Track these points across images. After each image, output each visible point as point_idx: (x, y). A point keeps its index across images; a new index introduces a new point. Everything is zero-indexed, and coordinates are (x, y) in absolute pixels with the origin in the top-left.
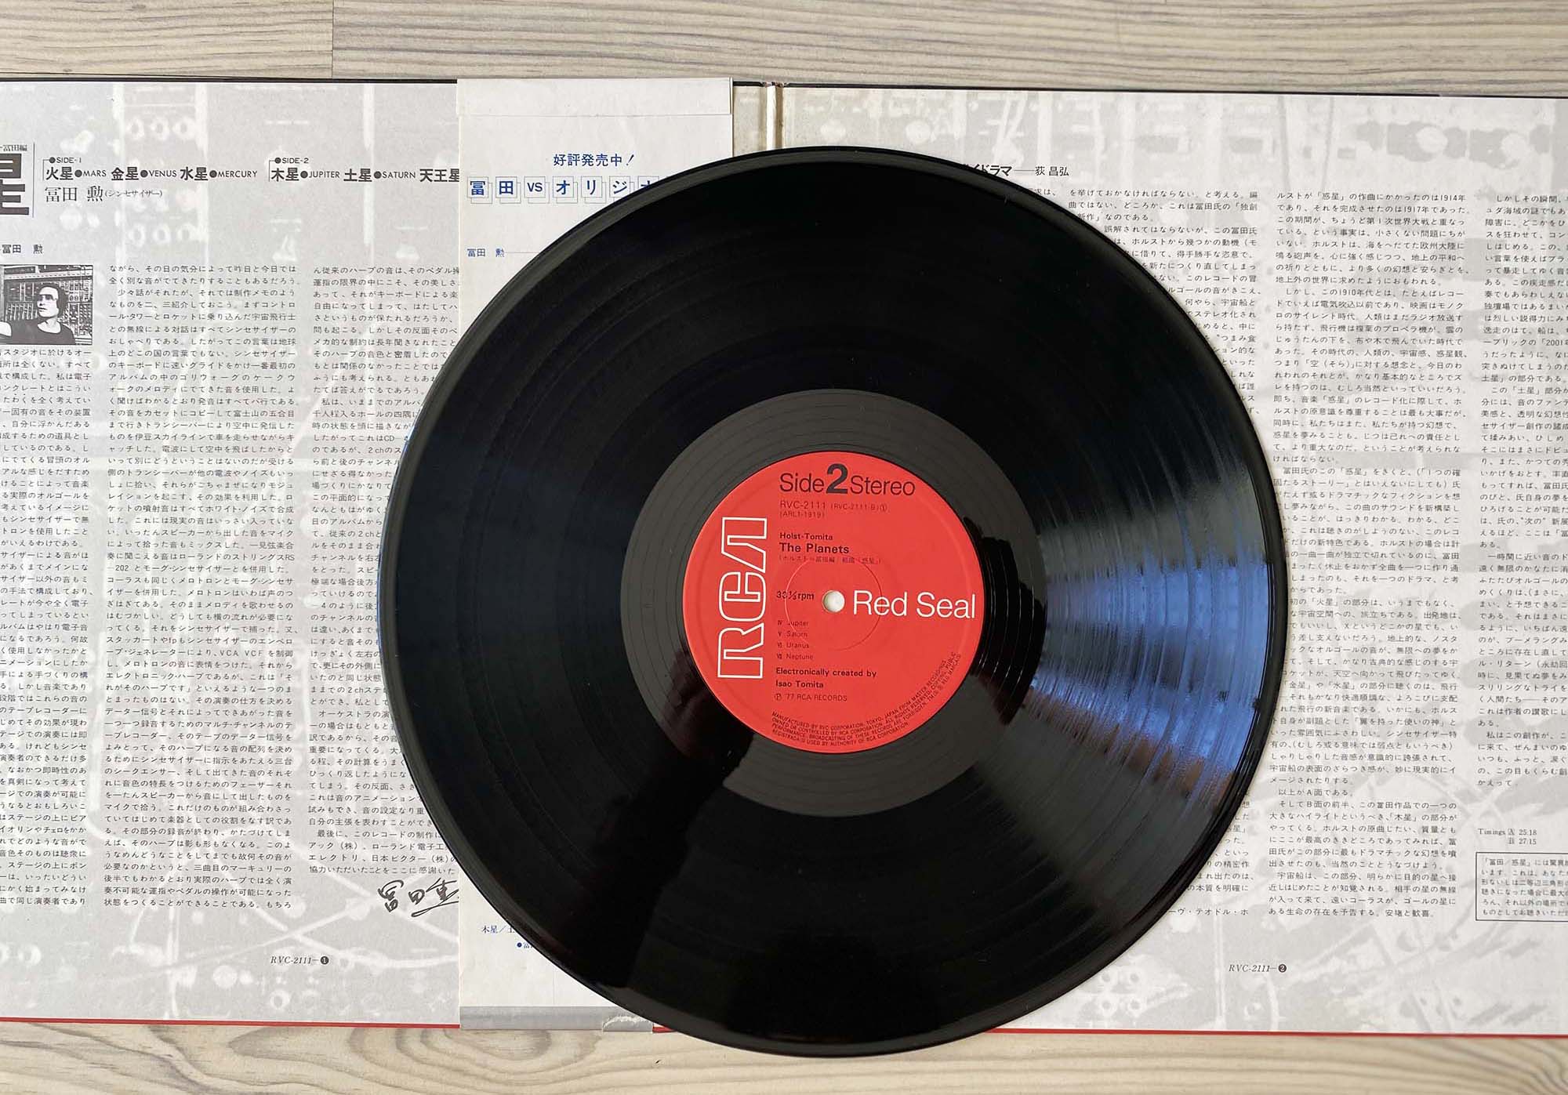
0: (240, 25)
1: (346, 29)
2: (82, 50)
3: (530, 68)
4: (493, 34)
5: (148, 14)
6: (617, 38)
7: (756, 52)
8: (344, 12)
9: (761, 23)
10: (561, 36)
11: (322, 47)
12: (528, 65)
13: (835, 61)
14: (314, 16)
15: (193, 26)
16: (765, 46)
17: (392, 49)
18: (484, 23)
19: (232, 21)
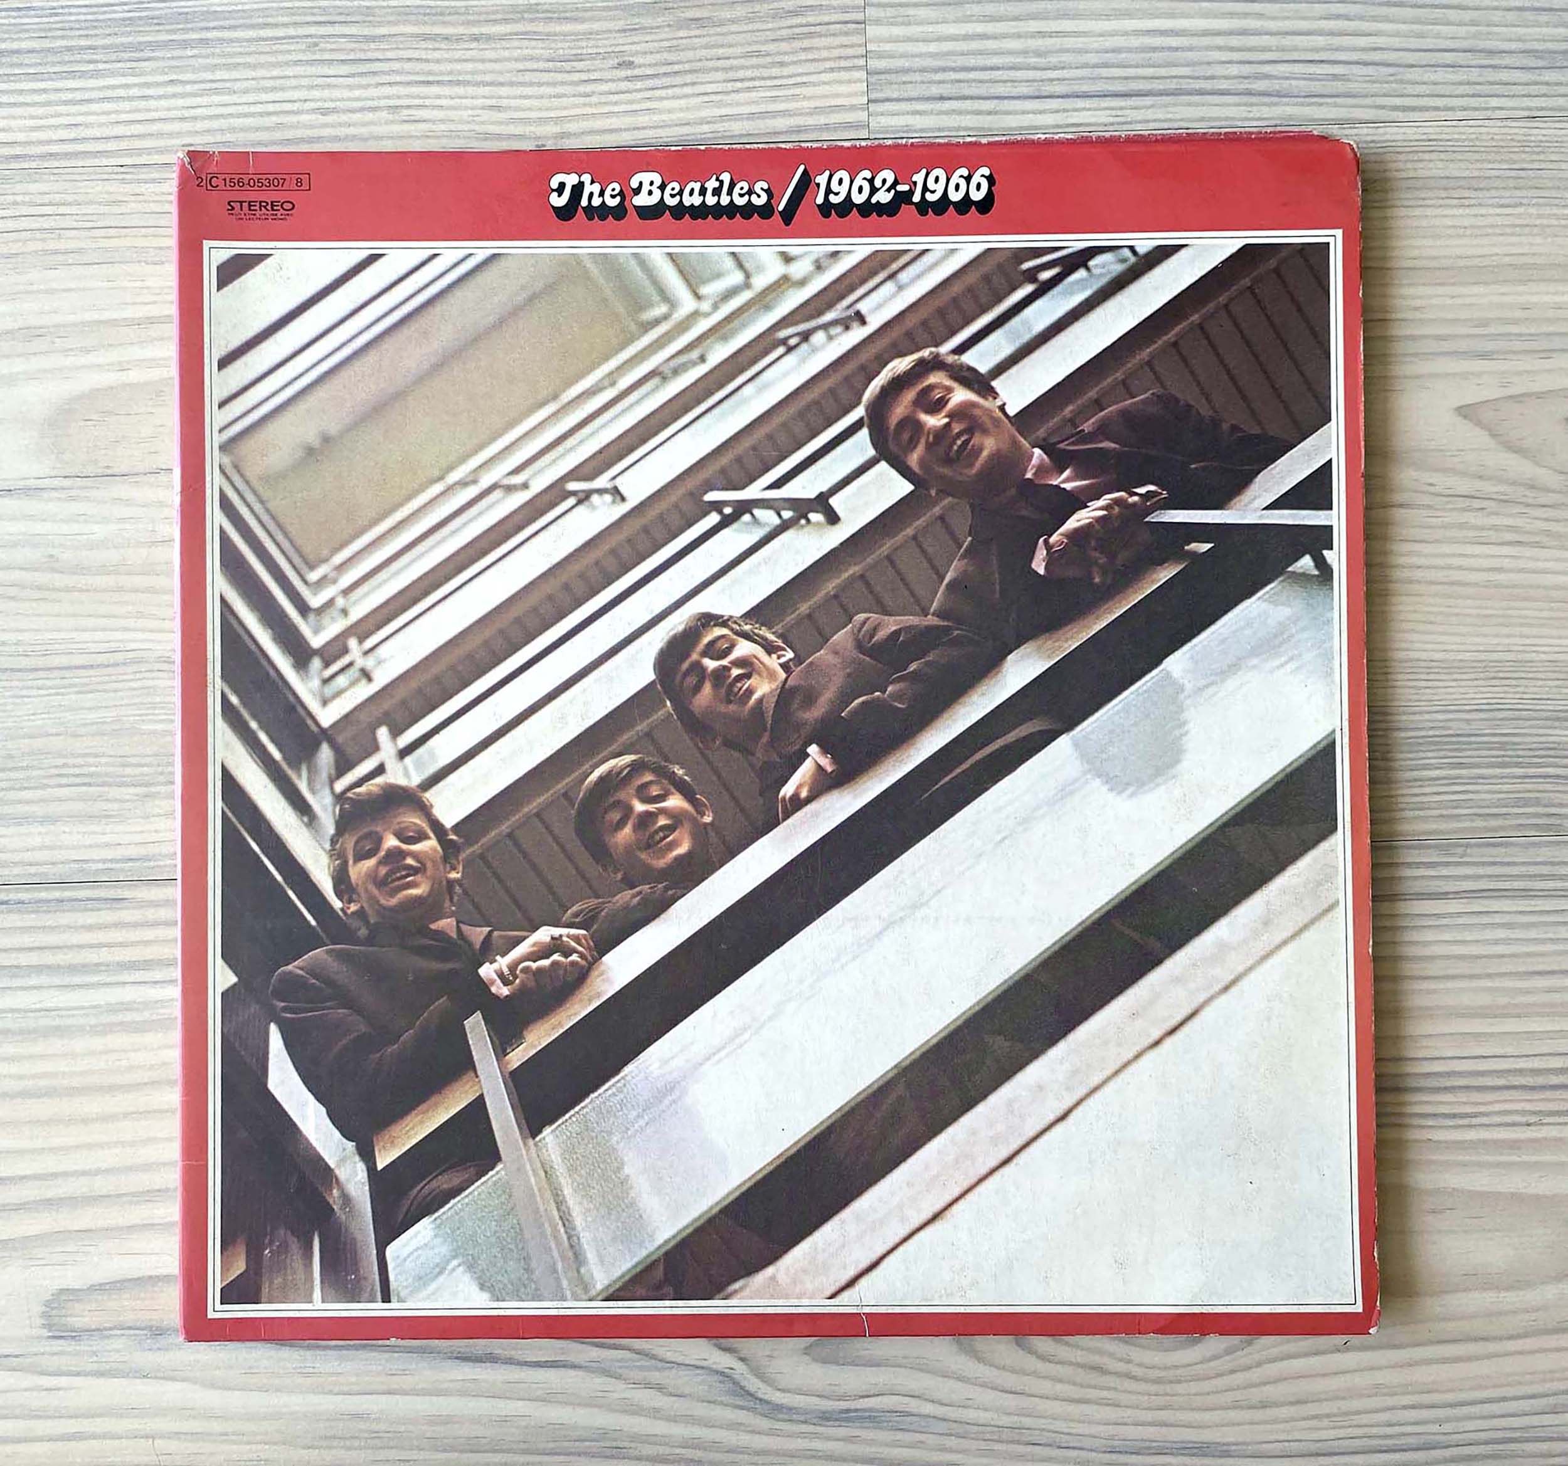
0: (752, 79)
1: (883, 77)
2: (557, 120)
3: (1114, 113)
4: (1065, 74)
5: (637, 72)
6: (1219, 70)
7: (1392, 78)
8: (880, 56)
9: (1396, 42)
10: (1150, 72)
11: (855, 101)
12: (1112, 109)
13: (1492, 83)
14: (843, 63)
15: (694, 84)
16: (1401, 69)
17: (942, 98)
18: (1053, 60)
19: (741, 74)
